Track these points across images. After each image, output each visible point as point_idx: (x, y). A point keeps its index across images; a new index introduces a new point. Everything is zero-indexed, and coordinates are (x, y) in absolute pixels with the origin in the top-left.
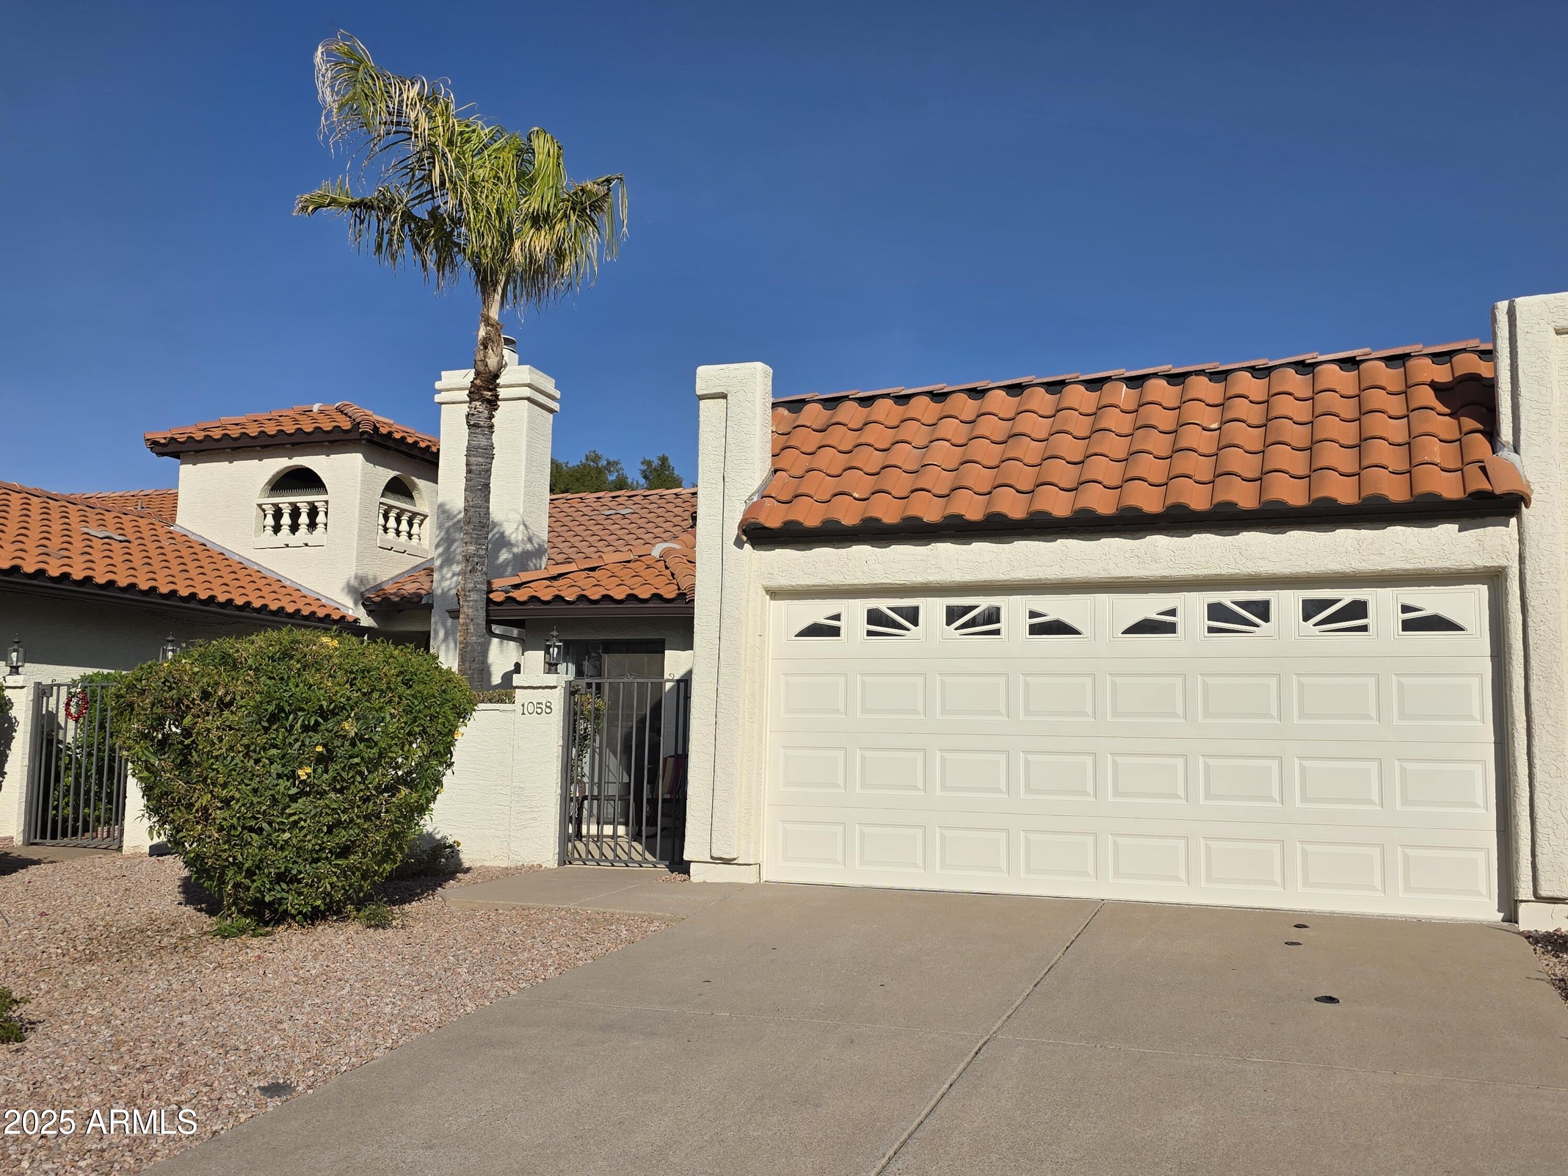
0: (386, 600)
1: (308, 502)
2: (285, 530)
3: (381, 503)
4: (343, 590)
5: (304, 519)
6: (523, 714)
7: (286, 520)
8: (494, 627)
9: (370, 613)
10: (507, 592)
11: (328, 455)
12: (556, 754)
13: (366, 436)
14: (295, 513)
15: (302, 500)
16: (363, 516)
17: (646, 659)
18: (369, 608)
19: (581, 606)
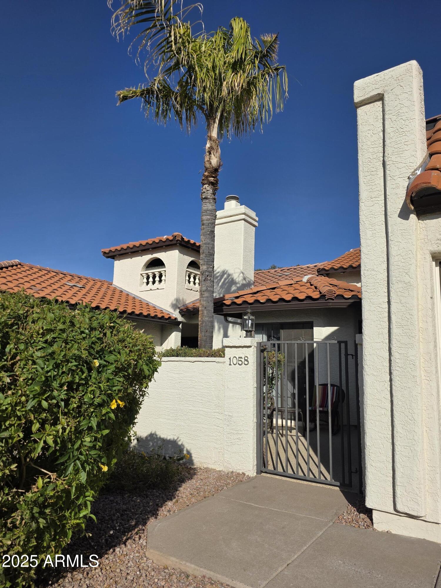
0: (188, 310)
1: (158, 272)
2: (151, 283)
3: (187, 271)
4: (170, 306)
5: (157, 279)
6: (230, 365)
7: (151, 280)
8: (228, 318)
9: (182, 316)
10: (232, 300)
11: (165, 252)
12: (252, 394)
13: (179, 242)
14: (154, 277)
15: (156, 271)
16: (179, 275)
17: (303, 332)
18: (183, 314)
19: (269, 305)
